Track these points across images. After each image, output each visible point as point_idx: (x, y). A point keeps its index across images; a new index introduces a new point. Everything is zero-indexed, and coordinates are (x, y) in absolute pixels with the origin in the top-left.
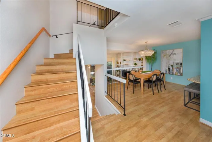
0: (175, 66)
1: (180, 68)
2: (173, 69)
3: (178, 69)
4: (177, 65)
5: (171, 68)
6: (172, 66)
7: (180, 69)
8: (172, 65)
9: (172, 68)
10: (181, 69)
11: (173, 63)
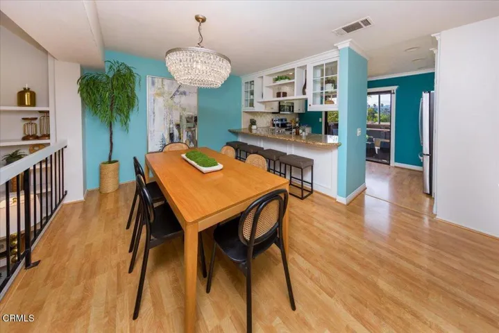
0: (184, 125)
1: (193, 129)
2: (180, 134)
3: (190, 133)
4: (188, 122)
5: (176, 133)
6: (178, 126)
7: (193, 132)
8: (179, 122)
9: (179, 132)
10: (195, 130)
11: (181, 117)
